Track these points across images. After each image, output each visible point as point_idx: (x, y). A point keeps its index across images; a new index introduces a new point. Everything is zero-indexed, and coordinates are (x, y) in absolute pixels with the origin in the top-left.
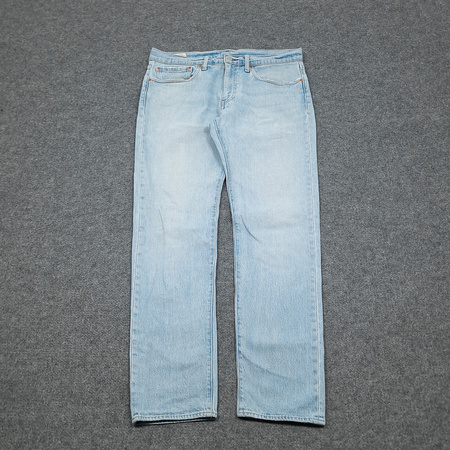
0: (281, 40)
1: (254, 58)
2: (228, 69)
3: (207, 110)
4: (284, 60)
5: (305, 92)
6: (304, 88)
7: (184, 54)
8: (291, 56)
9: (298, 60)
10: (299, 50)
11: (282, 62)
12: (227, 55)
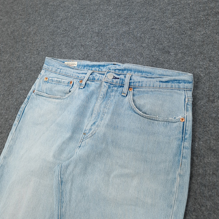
0: (176, 55)
1: (136, 78)
2: (104, 89)
3: (71, 138)
4: (169, 85)
5: (183, 139)
6: (183, 131)
7: (75, 63)
8: (179, 81)
9: (185, 89)
10: (188, 76)
11: (166, 88)
12: (109, 70)
